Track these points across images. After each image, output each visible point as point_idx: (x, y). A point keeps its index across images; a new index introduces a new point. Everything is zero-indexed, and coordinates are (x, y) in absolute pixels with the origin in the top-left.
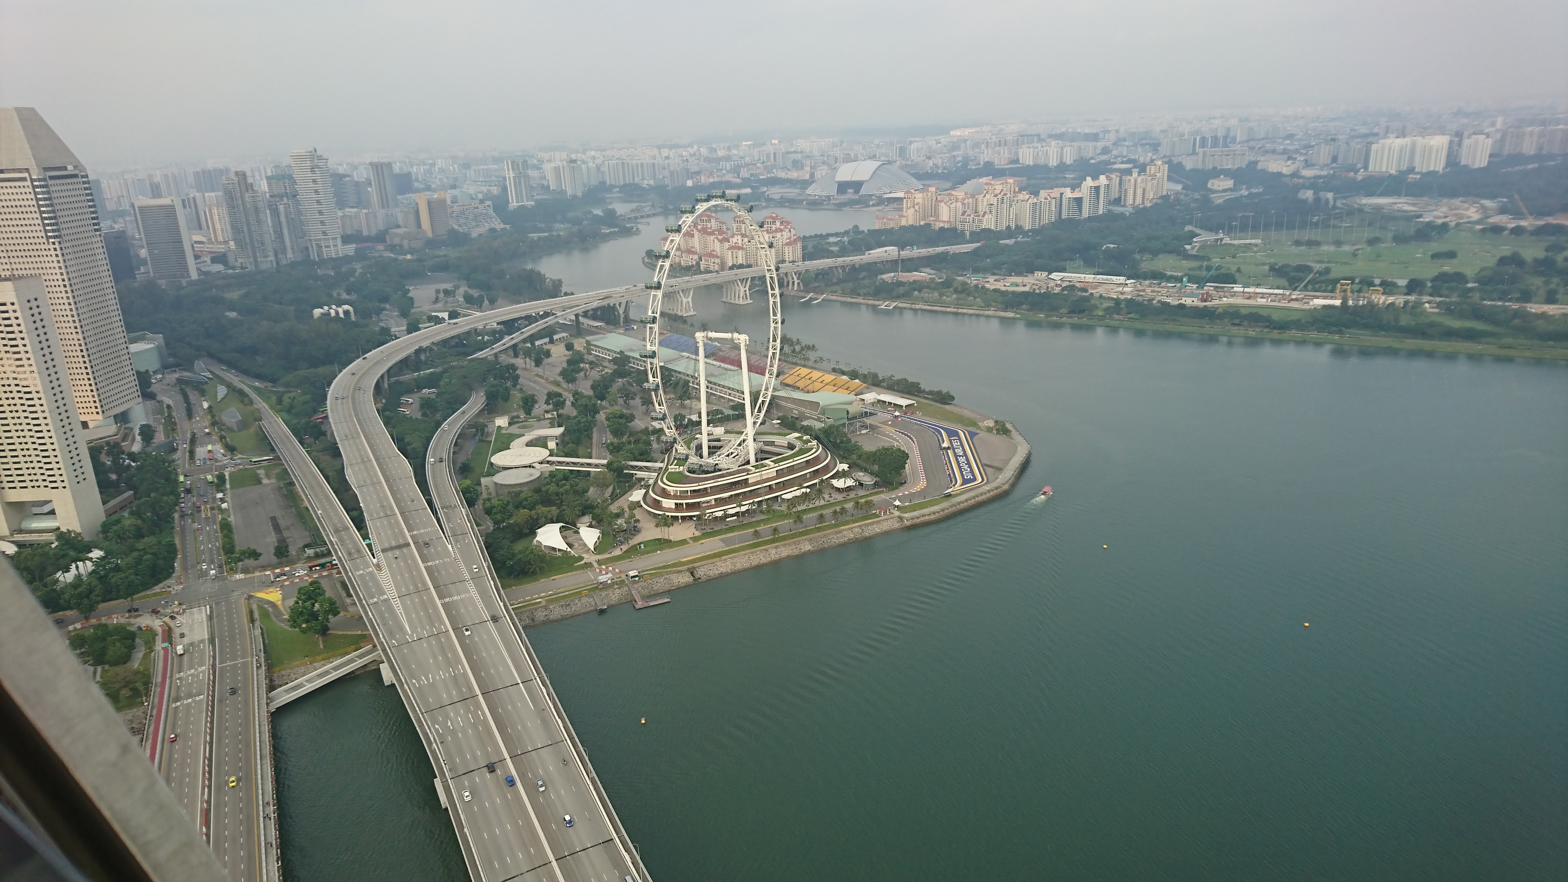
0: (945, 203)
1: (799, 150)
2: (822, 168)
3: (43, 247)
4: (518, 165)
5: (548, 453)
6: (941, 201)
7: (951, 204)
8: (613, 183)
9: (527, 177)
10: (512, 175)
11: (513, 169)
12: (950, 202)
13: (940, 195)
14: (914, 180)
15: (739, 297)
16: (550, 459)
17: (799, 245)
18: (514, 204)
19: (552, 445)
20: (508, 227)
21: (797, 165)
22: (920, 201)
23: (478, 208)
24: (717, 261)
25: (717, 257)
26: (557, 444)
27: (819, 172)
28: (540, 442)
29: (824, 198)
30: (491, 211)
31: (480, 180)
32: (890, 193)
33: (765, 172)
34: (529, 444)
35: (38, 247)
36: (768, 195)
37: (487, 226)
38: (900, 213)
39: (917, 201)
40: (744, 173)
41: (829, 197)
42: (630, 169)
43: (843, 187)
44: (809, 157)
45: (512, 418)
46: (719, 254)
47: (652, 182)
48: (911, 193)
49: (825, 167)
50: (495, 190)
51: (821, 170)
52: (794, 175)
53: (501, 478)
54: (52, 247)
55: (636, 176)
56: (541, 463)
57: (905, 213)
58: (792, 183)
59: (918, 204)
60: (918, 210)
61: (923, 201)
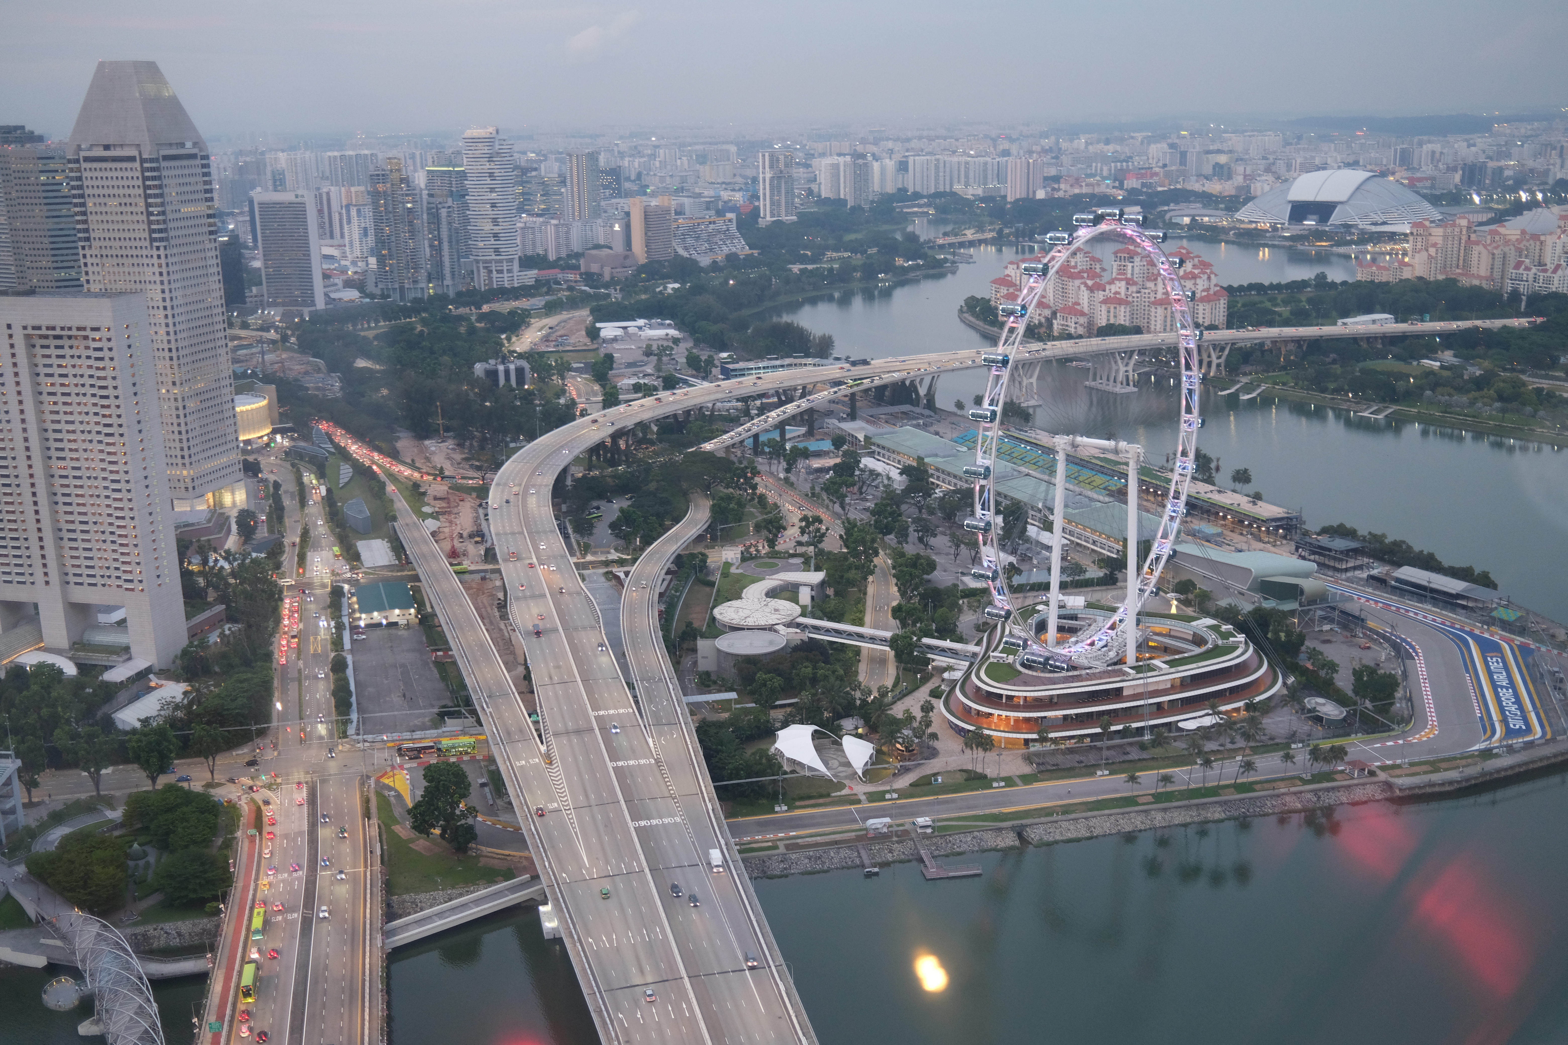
0: (1485, 246)
1: (1226, 149)
2: (1264, 178)
3: (145, 252)
4: (778, 160)
5: (798, 610)
6: (1477, 243)
7: (1496, 248)
8: (918, 189)
9: (790, 179)
10: (768, 176)
11: (771, 167)
12: (1494, 245)
13: (1475, 231)
14: (1426, 205)
15: (1115, 381)
16: (801, 620)
17: (1222, 303)
18: (766, 218)
19: (805, 596)
20: (756, 252)
21: (1222, 172)
22: (1439, 241)
23: (714, 223)
24: (1082, 320)
25: (1082, 314)
26: (813, 598)
27: (1258, 185)
28: (789, 592)
29: (1266, 228)
30: (733, 227)
31: (719, 181)
32: (1384, 223)
33: (1167, 182)
34: (772, 594)
35: (139, 252)
36: (1171, 219)
37: (726, 250)
38: (1400, 259)
39: (1433, 240)
40: (1132, 183)
41: (1275, 228)
42: (948, 170)
43: (1300, 210)
44: (1242, 160)
45: (747, 551)
46: (1086, 310)
47: (980, 192)
48: (1424, 226)
49: (1270, 178)
50: (738, 197)
51: (1263, 181)
52: (1215, 187)
53: (727, 644)
54: (155, 253)
55: (956, 180)
56: (789, 625)
57: (1409, 261)
58: (1208, 200)
59: (1434, 245)
60: (1433, 254)
61: (1444, 241)
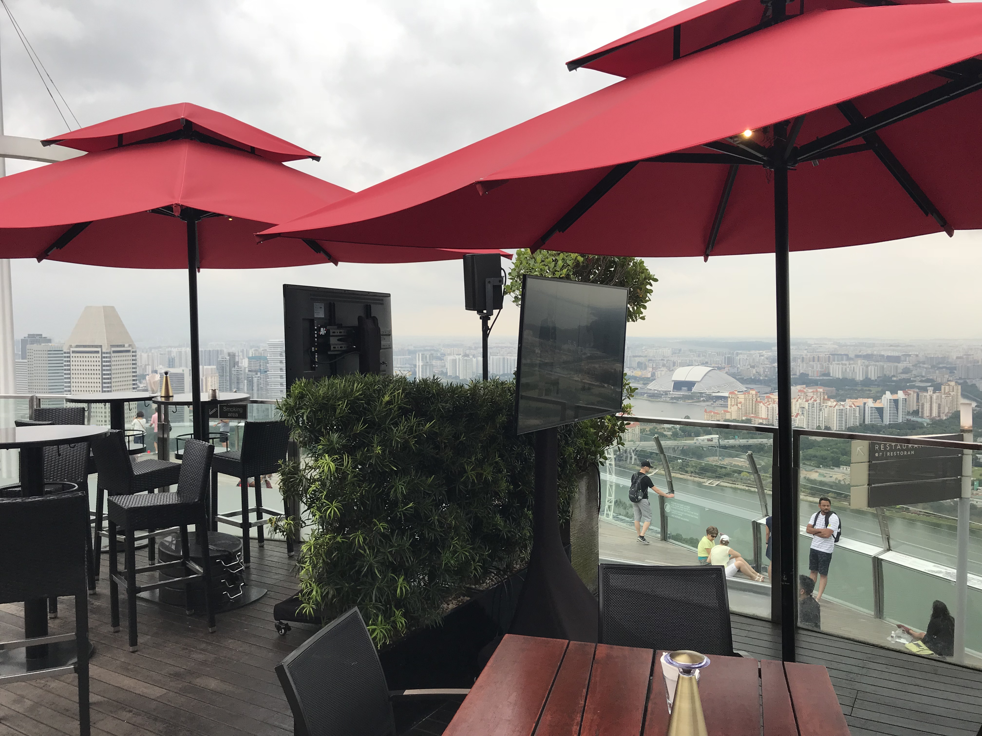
0: (763, 404)
1: (644, 355)
2: (661, 369)
4: (426, 357)
6: (760, 402)
7: (769, 405)
10: (421, 364)
11: (422, 360)
12: (768, 403)
13: (759, 397)
14: (738, 383)
17: (637, 429)
21: (642, 366)
22: (743, 400)
27: (659, 372)
29: (662, 393)
32: (719, 392)
38: (725, 409)
39: (739, 400)
41: (666, 393)
42: (509, 363)
43: (678, 385)
44: (651, 360)
48: (735, 394)
49: (664, 369)
51: (661, 371)
52: (638, 373)
57: (729, 410)
59: (740, 403)
60: (740, 407)
61: (745, 400)
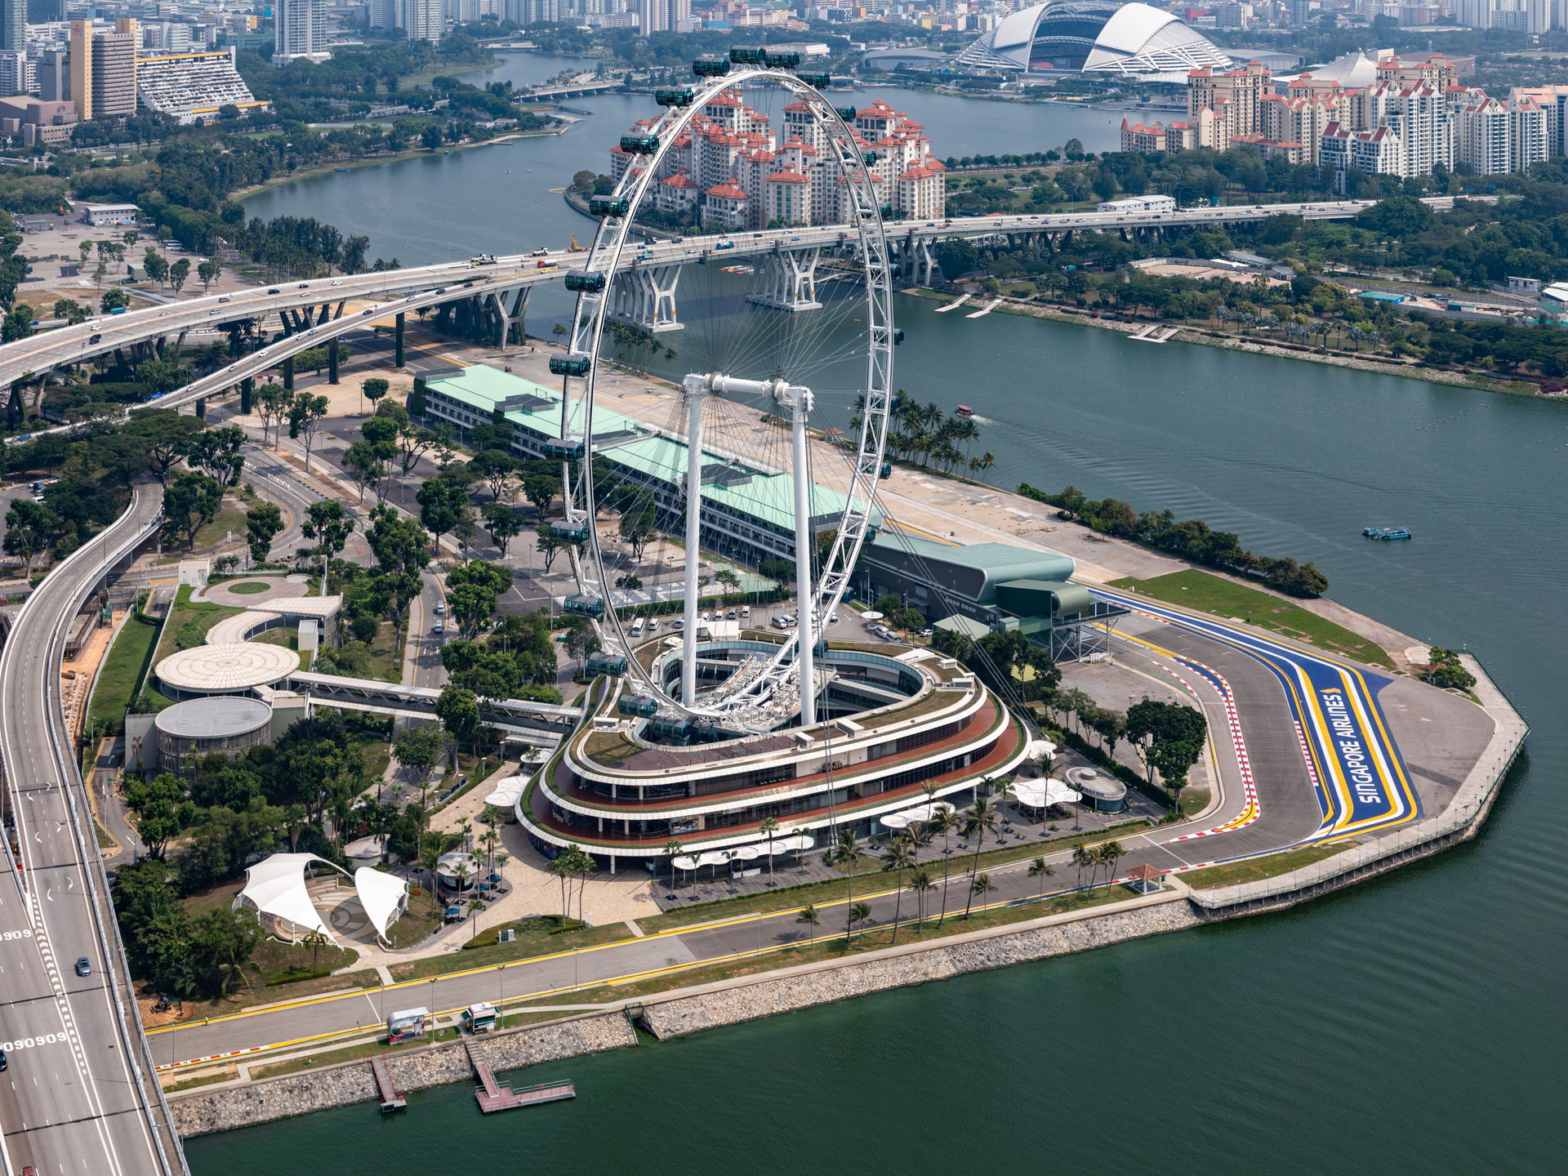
5: (294, 659)
15: (789, 293)
16: (301, 676)
17: (938, 181)
18: (285, 55)
19: (309, 639)
23: (202, 59)
24: (742, 205)
26: (321, 639)
28: (283, 629)
30: (232, 67)
34: (255, 633)
36: (869, 60)
37: (218, 101)
38: (1179, 119)
39: (1218, 94)
45: (220, 565)
46: (747, 191)
48: (1206, 74)
52: (929, 18)
53: (174, 720)
56: (278, 686)
57: (1191, 121)
59: (1221, 101)
60: (1222, 114)
61: (1233, 94)
